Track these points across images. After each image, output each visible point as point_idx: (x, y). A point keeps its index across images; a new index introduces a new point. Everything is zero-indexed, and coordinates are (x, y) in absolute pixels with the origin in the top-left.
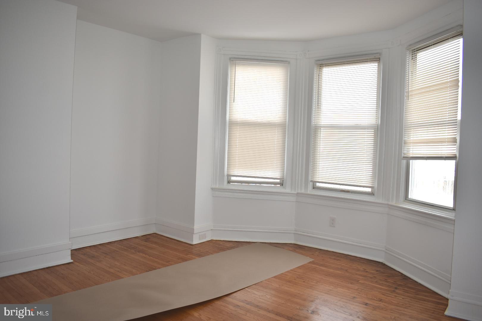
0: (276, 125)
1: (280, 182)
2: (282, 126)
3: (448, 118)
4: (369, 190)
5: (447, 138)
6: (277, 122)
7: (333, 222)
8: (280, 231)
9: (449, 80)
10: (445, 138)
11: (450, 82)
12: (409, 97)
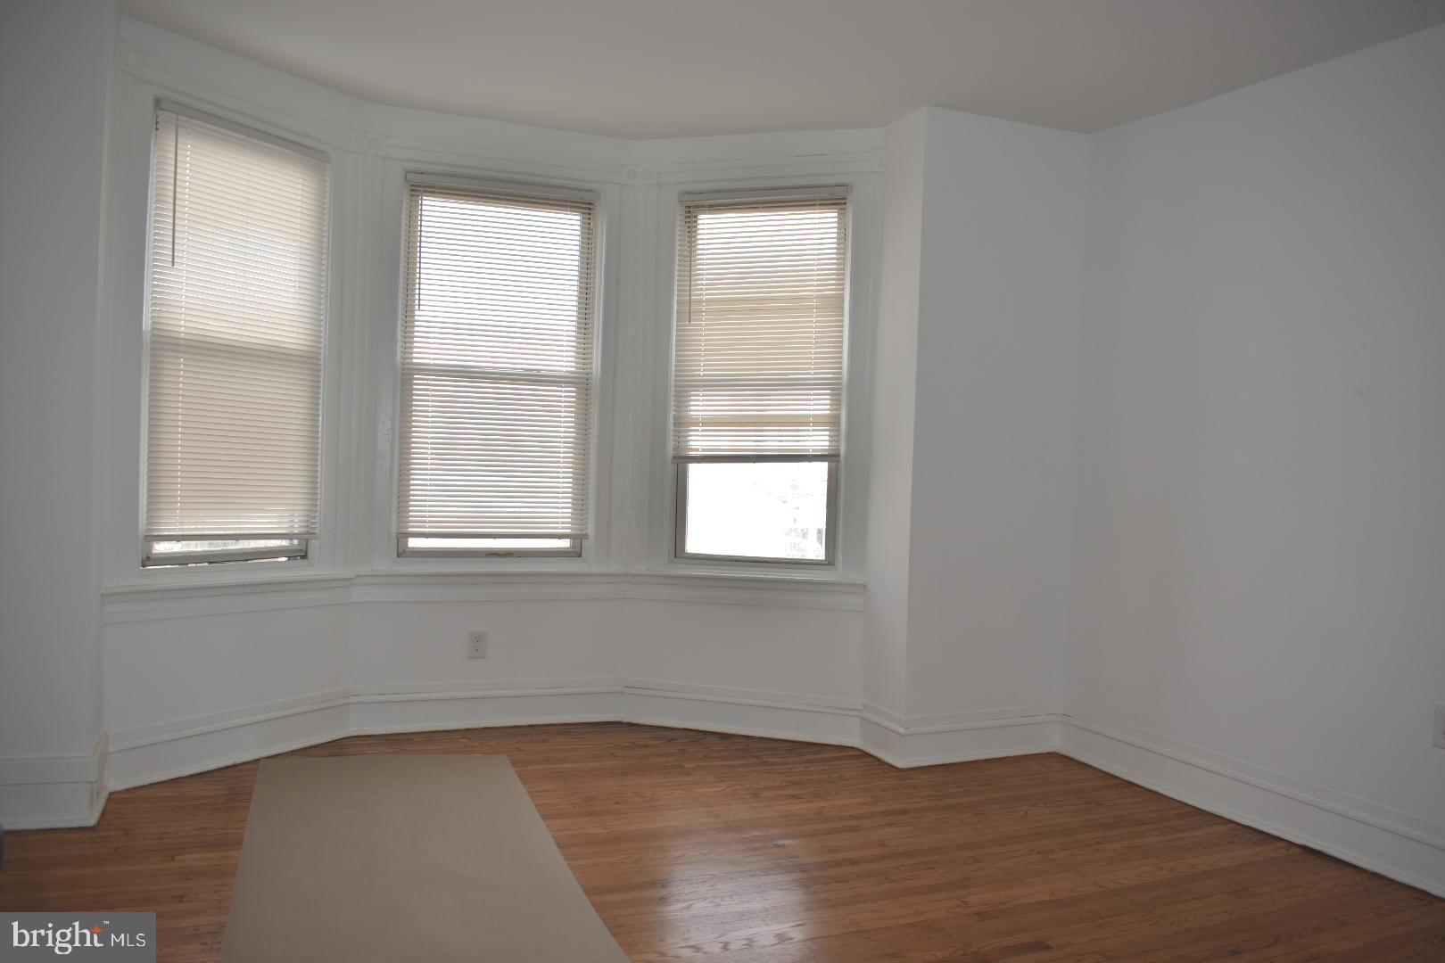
0: (294, 358)
1: (299, 548)
2: (309, 361)
3: (815, 374)
4: (565, 544)
5: (813, 416)
6: (295, 347)
7: (478, 643)
8: (316, 707)
9: (815, 294)
10: (809, 416)
11: (817, 297)
12: (692, 315)
